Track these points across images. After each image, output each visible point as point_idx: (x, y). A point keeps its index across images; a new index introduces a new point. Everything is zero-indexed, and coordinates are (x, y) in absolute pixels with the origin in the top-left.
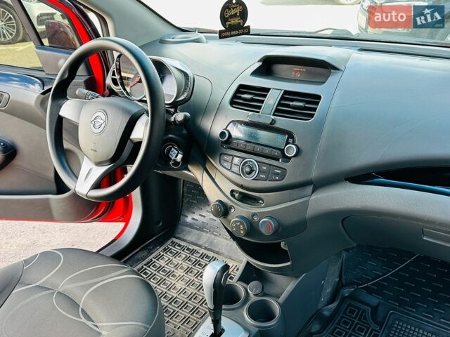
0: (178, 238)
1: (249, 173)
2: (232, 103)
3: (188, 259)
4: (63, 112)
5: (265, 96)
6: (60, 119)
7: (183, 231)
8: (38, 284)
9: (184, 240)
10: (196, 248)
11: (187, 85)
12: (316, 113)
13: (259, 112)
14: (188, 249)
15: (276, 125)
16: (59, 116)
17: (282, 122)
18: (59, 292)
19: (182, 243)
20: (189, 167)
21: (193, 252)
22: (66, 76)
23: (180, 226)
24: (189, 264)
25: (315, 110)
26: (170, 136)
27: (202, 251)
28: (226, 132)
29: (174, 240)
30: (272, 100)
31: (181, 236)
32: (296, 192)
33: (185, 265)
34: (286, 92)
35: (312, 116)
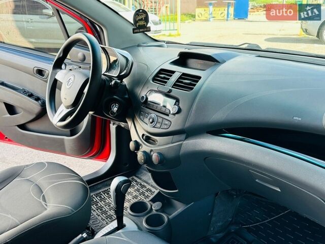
0: (137, 177)
1: (151, 123)
2: (154, 79)
3: (138, 190)
4: (57, 77)
5: (171, 76)
6: (56, 81)
7: (142, 173)
8: (28, 178)
9: (140, 179)
10: (145, 184)
11: (127, 65)
12: (195, 87)
13: (164, 85)
14: (141, 184)
15: (171, 94)
16: (55, 79)
17: (176, 92)
18: (36, 185)
19: (138, 180)
20: (127, 120)
21: (143, 186)
22: (61, 55)
23: (140, 170)
24: (137, 193)
25: (195, 85)
26: (115, 97)
27: (148, 187)
28: (145, 96)
29: (134, 177)
30: (174, 79)
31: (139, 176)
32: (176, 137)
33: (134, 194)
34: (184, 74)
35: (192, 89)
